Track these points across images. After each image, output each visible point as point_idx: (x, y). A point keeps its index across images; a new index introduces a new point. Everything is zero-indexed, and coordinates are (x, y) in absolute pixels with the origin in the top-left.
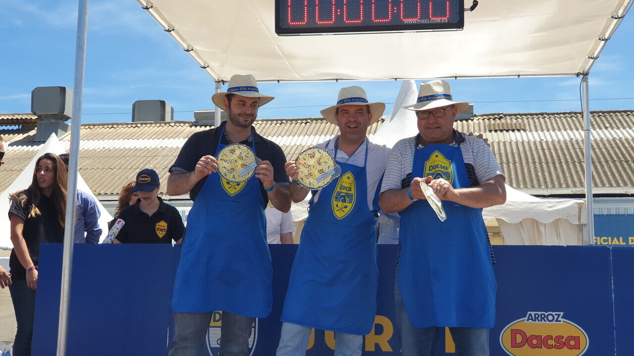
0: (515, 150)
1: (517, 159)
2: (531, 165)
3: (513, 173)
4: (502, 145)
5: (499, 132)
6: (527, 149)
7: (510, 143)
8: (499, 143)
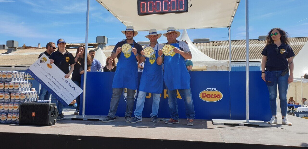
0: (220, 50)
1: (220, 53)
2: (224, 54)
3: (219, 56)
4: (217, 49)
5: (216, 46)
6: (223, 50)
7: (219, 48)
8: (216, 49)
